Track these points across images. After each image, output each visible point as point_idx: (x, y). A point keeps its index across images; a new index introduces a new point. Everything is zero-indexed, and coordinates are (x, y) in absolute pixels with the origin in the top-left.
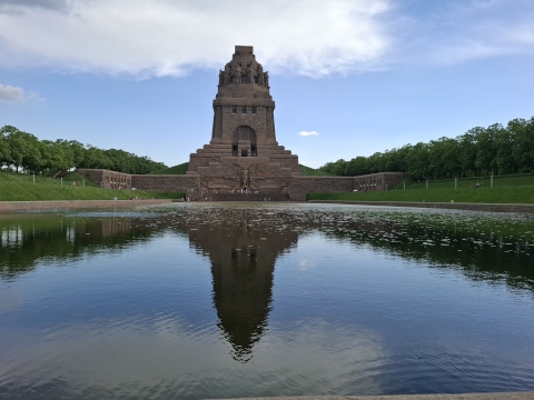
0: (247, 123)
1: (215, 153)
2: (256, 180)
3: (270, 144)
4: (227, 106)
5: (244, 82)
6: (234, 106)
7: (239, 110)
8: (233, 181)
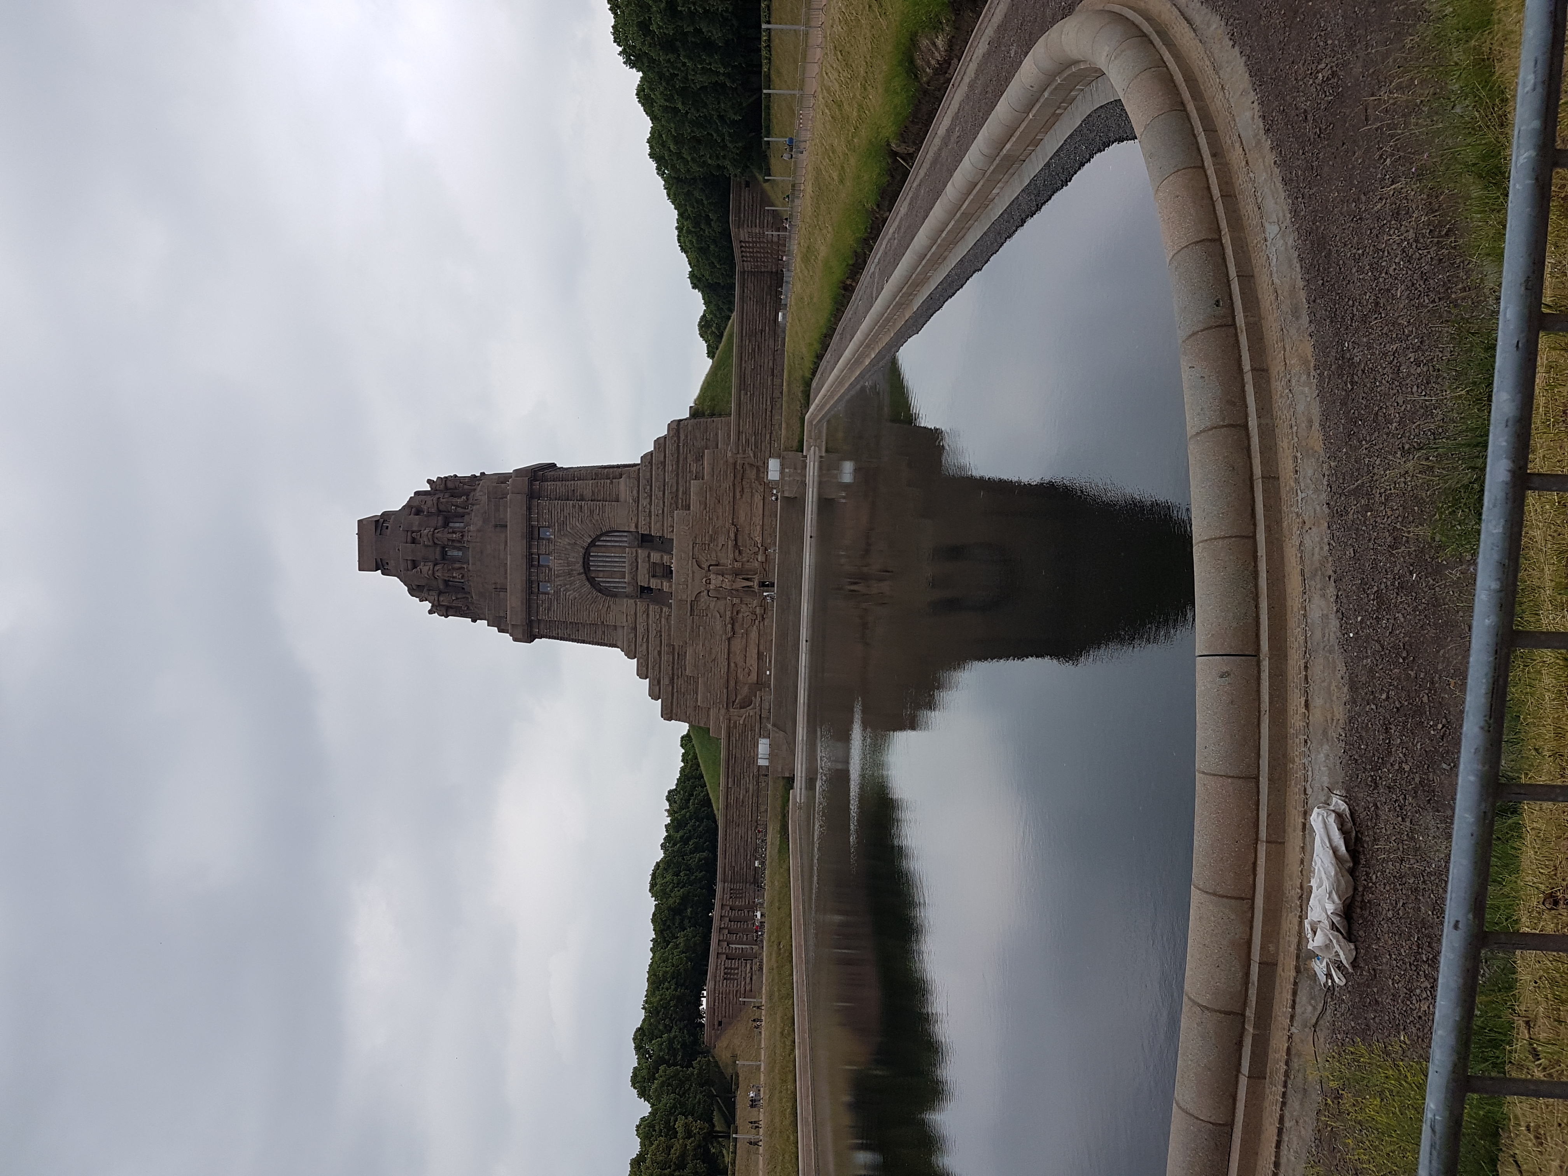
0: (576, 557)
1: (660, 653)
2: (737, 551)
3: (635, 492)
4: (530, 607)
5: (460, 554)
6: (531, 589)
7: (542, 576)
8: (740, 616)
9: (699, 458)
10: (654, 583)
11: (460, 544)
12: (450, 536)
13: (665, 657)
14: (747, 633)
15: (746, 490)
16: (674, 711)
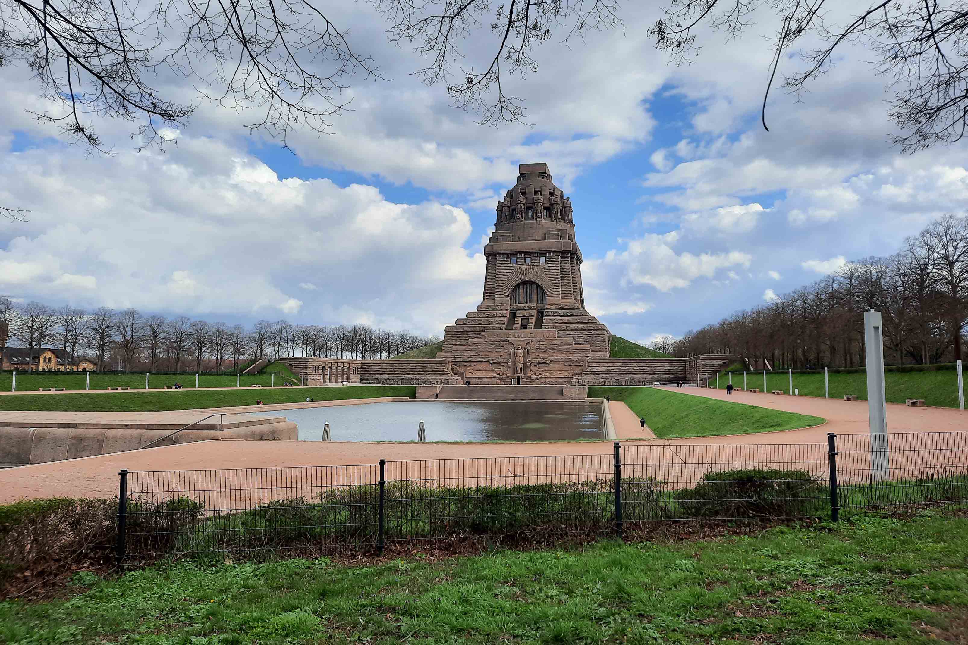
0: (530, 277)
1: (480, 324)
2: (536, 364)
3: (567, 307)
4: (503, 254)
5: (530, 217)
6: (513, 254)
7: (519, 259)
8: (502, 367)
9: (586, 341)
10: (518, 319)
11: (535, 215)
12: (539, 211)
13: (478, 327)
14: (493, 371)
15: (569, 367)
16: (450, 333)
